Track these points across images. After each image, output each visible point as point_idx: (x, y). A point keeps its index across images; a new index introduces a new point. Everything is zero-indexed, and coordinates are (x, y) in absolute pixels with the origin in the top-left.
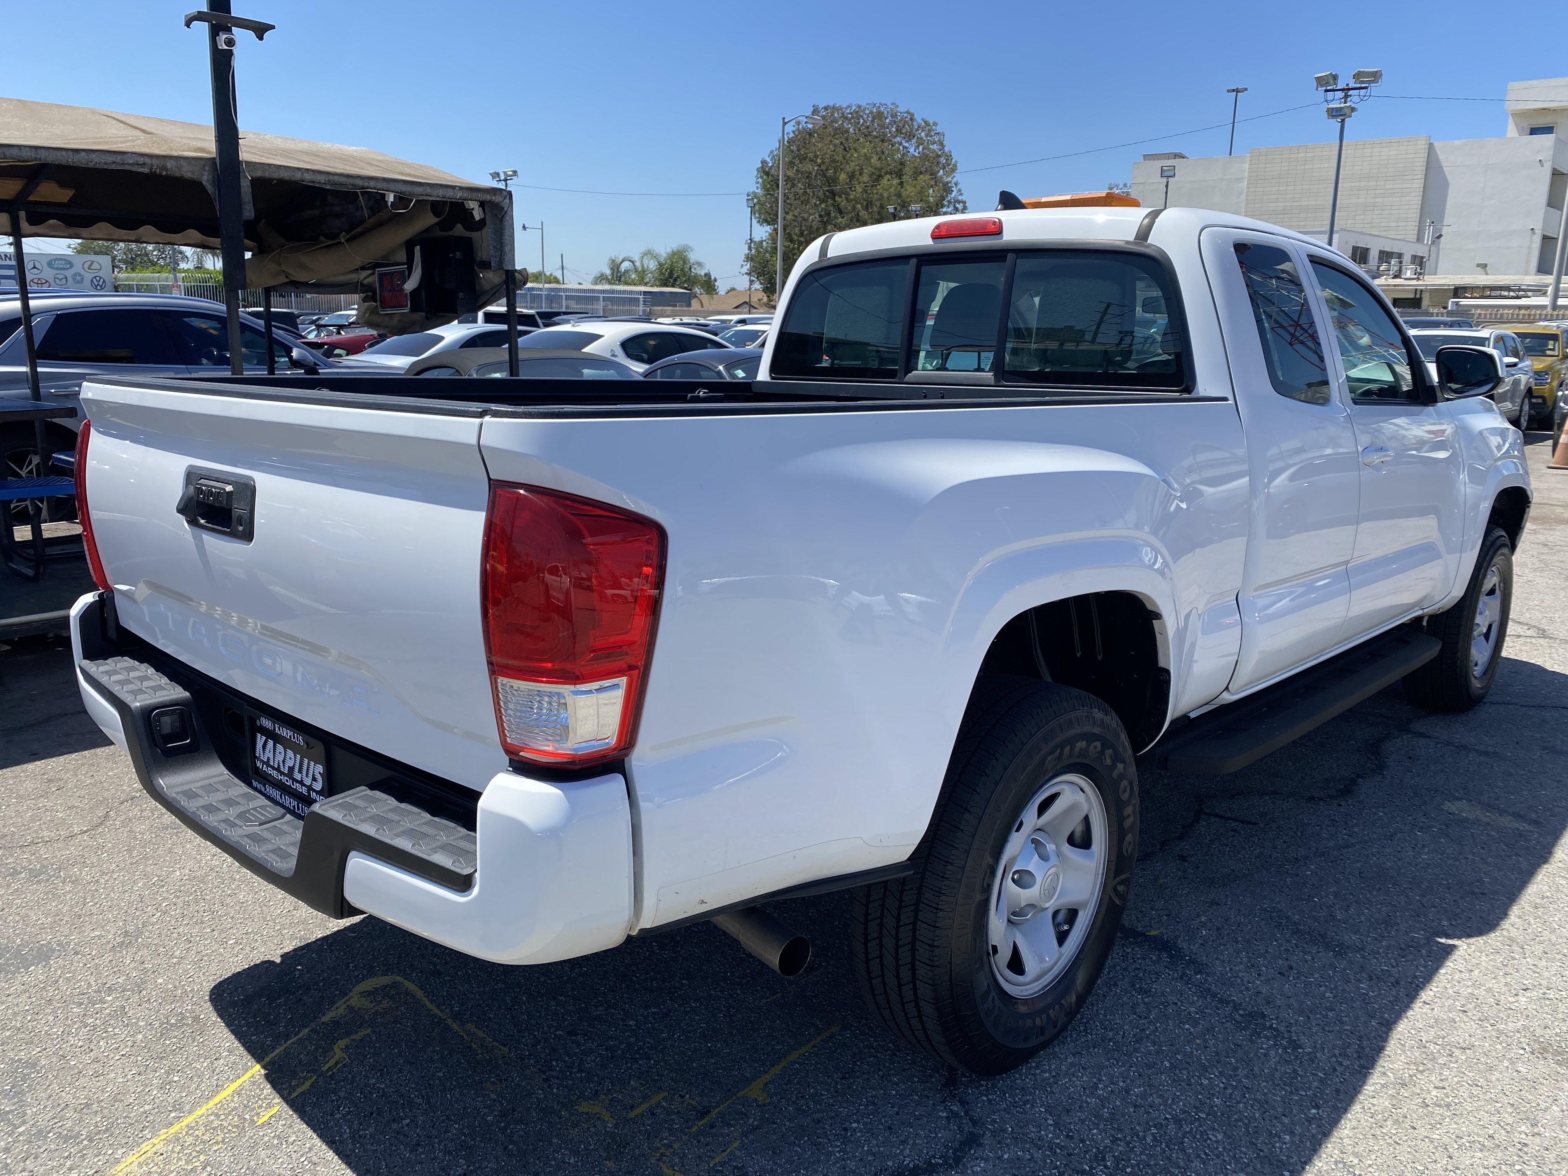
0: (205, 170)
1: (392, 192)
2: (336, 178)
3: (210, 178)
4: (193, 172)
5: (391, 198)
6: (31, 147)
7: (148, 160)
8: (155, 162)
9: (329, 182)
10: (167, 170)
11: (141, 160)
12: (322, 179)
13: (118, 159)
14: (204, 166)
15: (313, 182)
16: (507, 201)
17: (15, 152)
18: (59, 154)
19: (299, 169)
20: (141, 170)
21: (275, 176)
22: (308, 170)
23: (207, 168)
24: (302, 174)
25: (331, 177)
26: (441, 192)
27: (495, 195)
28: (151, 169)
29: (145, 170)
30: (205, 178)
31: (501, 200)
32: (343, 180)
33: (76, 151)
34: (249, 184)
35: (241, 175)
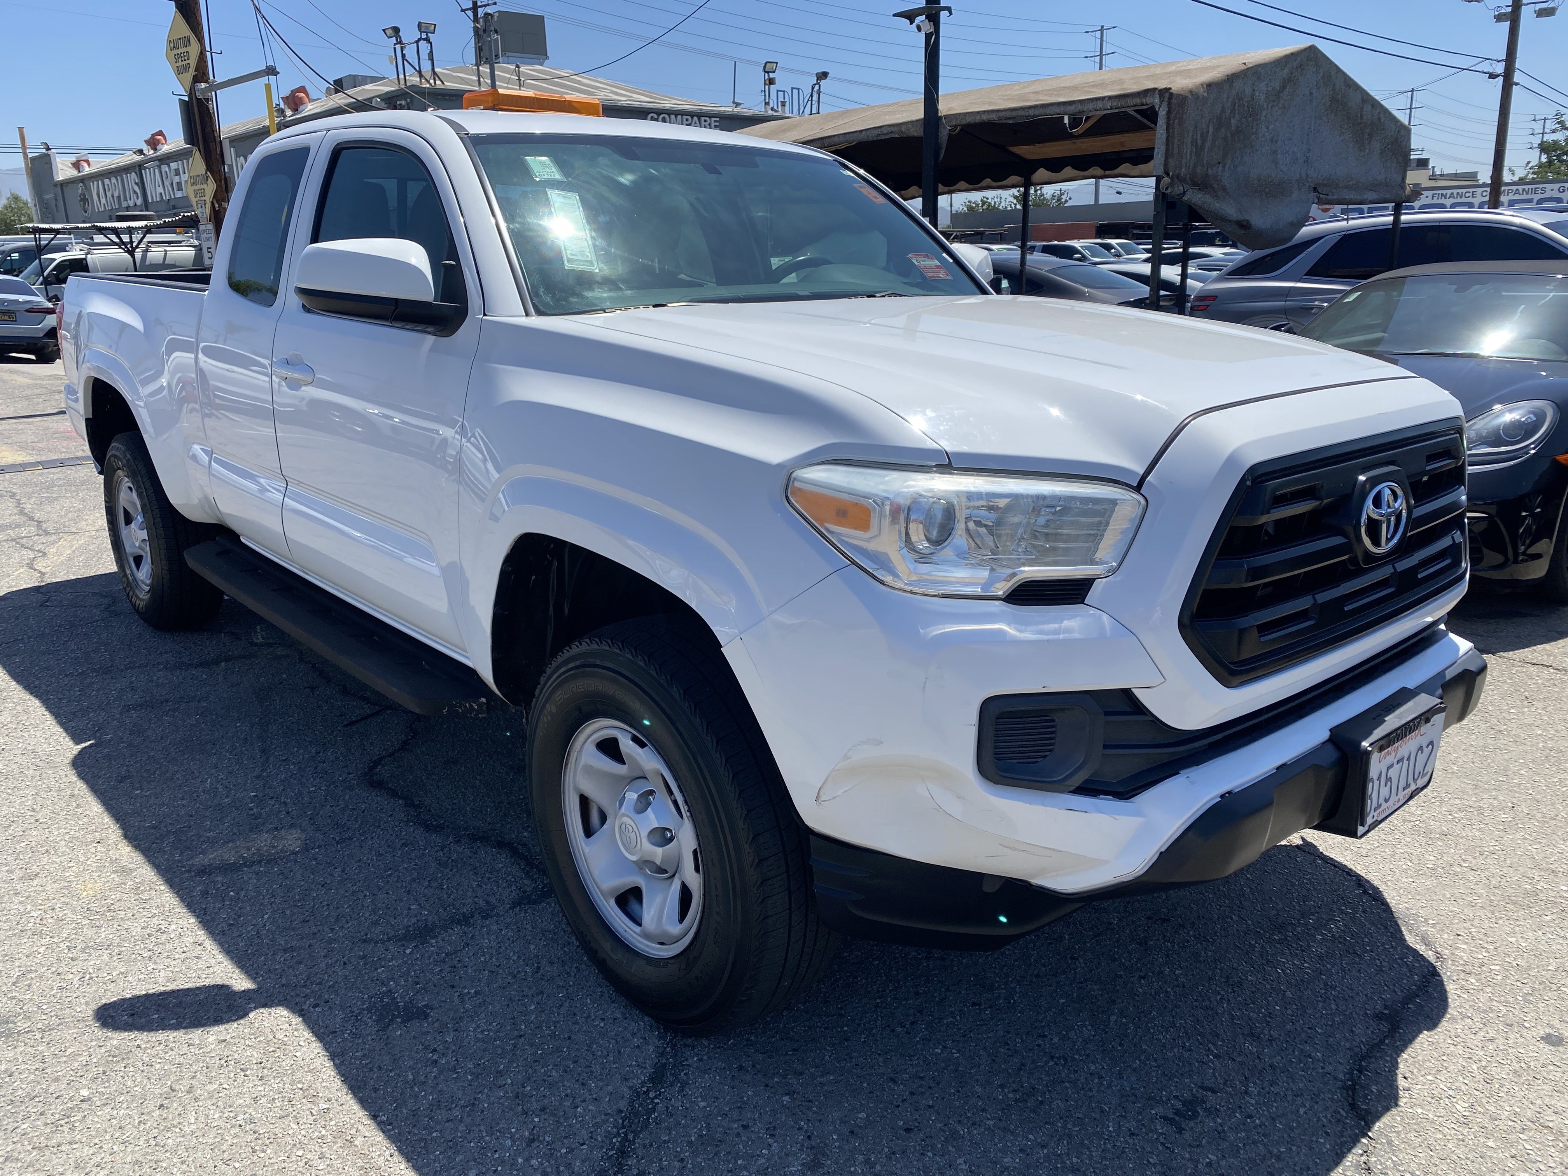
3: (923, 134)
5: (1066, 121)
9: (1000, 118)
12: (995, 116)
22: (986, 111)
24: (981, 116)
25: (1000, 114)
26: (1091, 106)
27: (1145, 97)
30: (919, 135)
31: (1152, 101)
34: (948, 133)
35: (941, 129)
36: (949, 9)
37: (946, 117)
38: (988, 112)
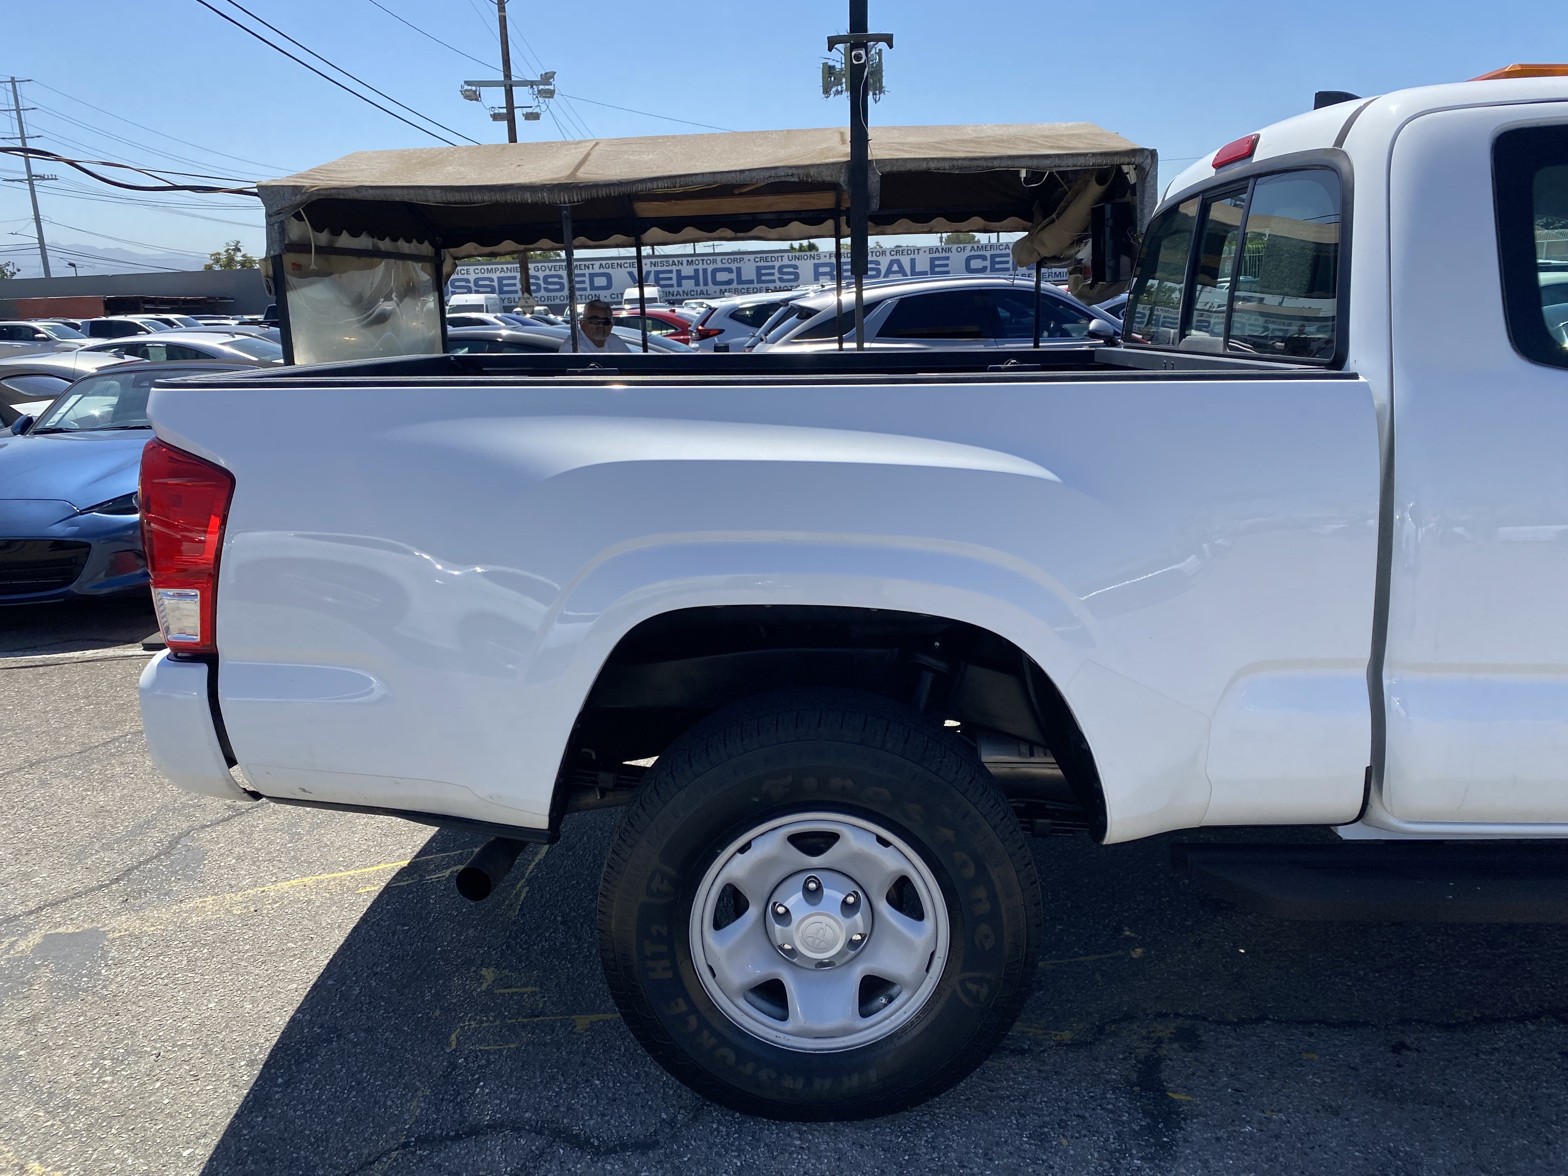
0: (842, 173)
1: (1024, 168)
2: (960, 163)
3: (846, 178)
4: (831, 176)
5: (1023, 174)
6: (710, 173)
7: (795, 171)
8: (801, 171)
9: (953, 167)
10: (811, 177)
11: (790, 172)
12: (947, 165)
13: (773, 173)
14: (841, 169)
15: (939, 169)
16: (1149, 161)
17: (699, 179)
18: (730, 175)
19: (924, 159)
20: (793, 180)
21: (903, 169)
22: (933, 159)
23: (843, 171)
24: (927, 164)
25: (955, 163)
26: (1070, 162)
27: (1134, 156)
28: (799, 177)
29: (796, 179)
30: (842, 179)
31: (1142, 160)
32: (966, 163)
33: (742, 171)
34: (879, 179)
35: (870, 173)
36: (888, 39)
37: (878, 161)
38: (938, 159)
